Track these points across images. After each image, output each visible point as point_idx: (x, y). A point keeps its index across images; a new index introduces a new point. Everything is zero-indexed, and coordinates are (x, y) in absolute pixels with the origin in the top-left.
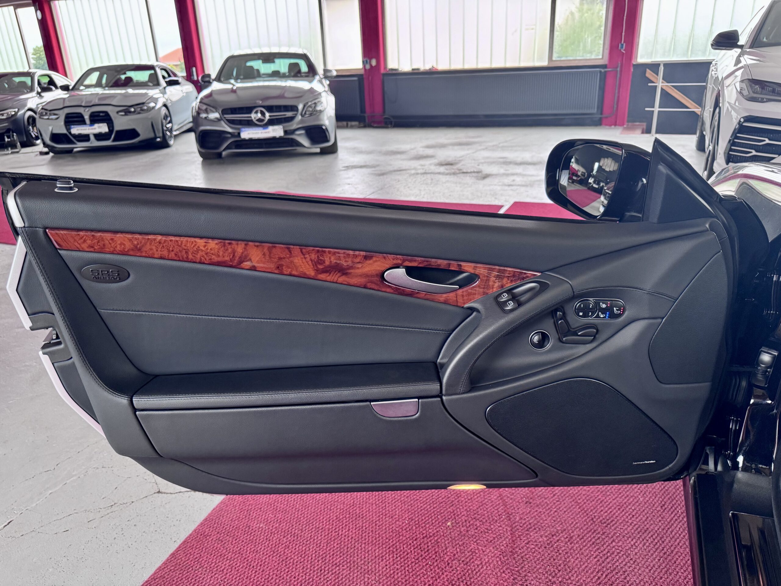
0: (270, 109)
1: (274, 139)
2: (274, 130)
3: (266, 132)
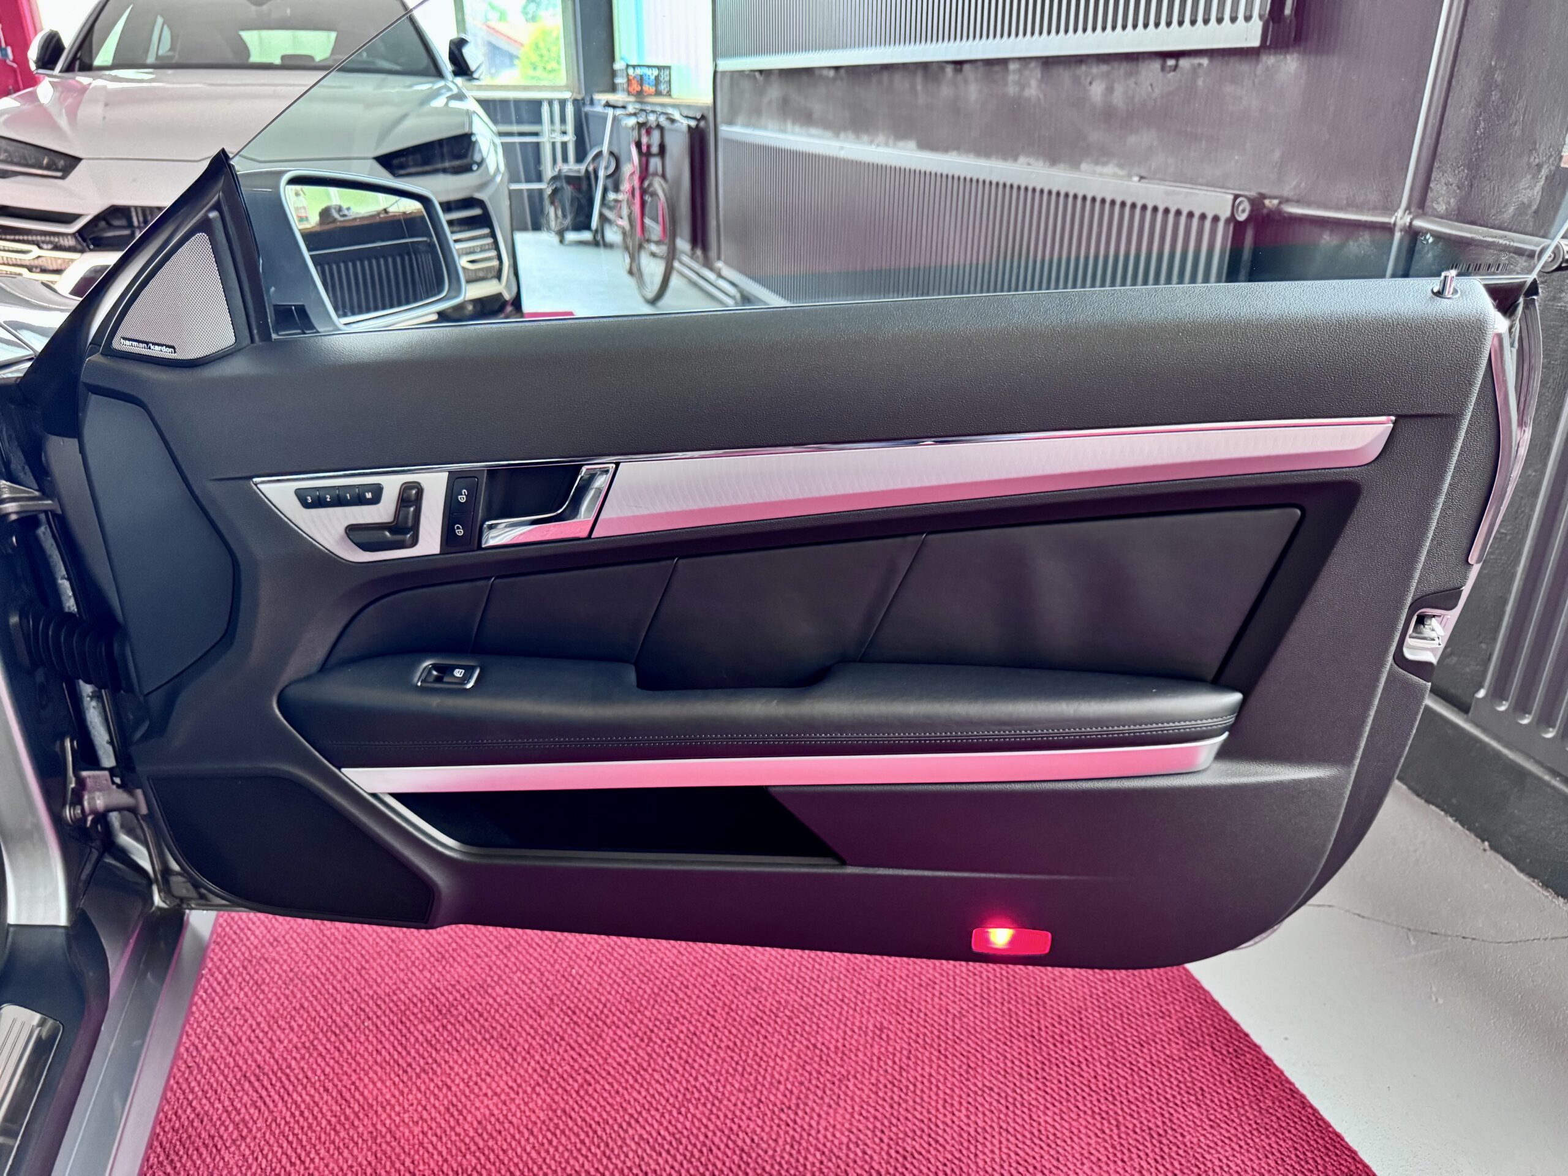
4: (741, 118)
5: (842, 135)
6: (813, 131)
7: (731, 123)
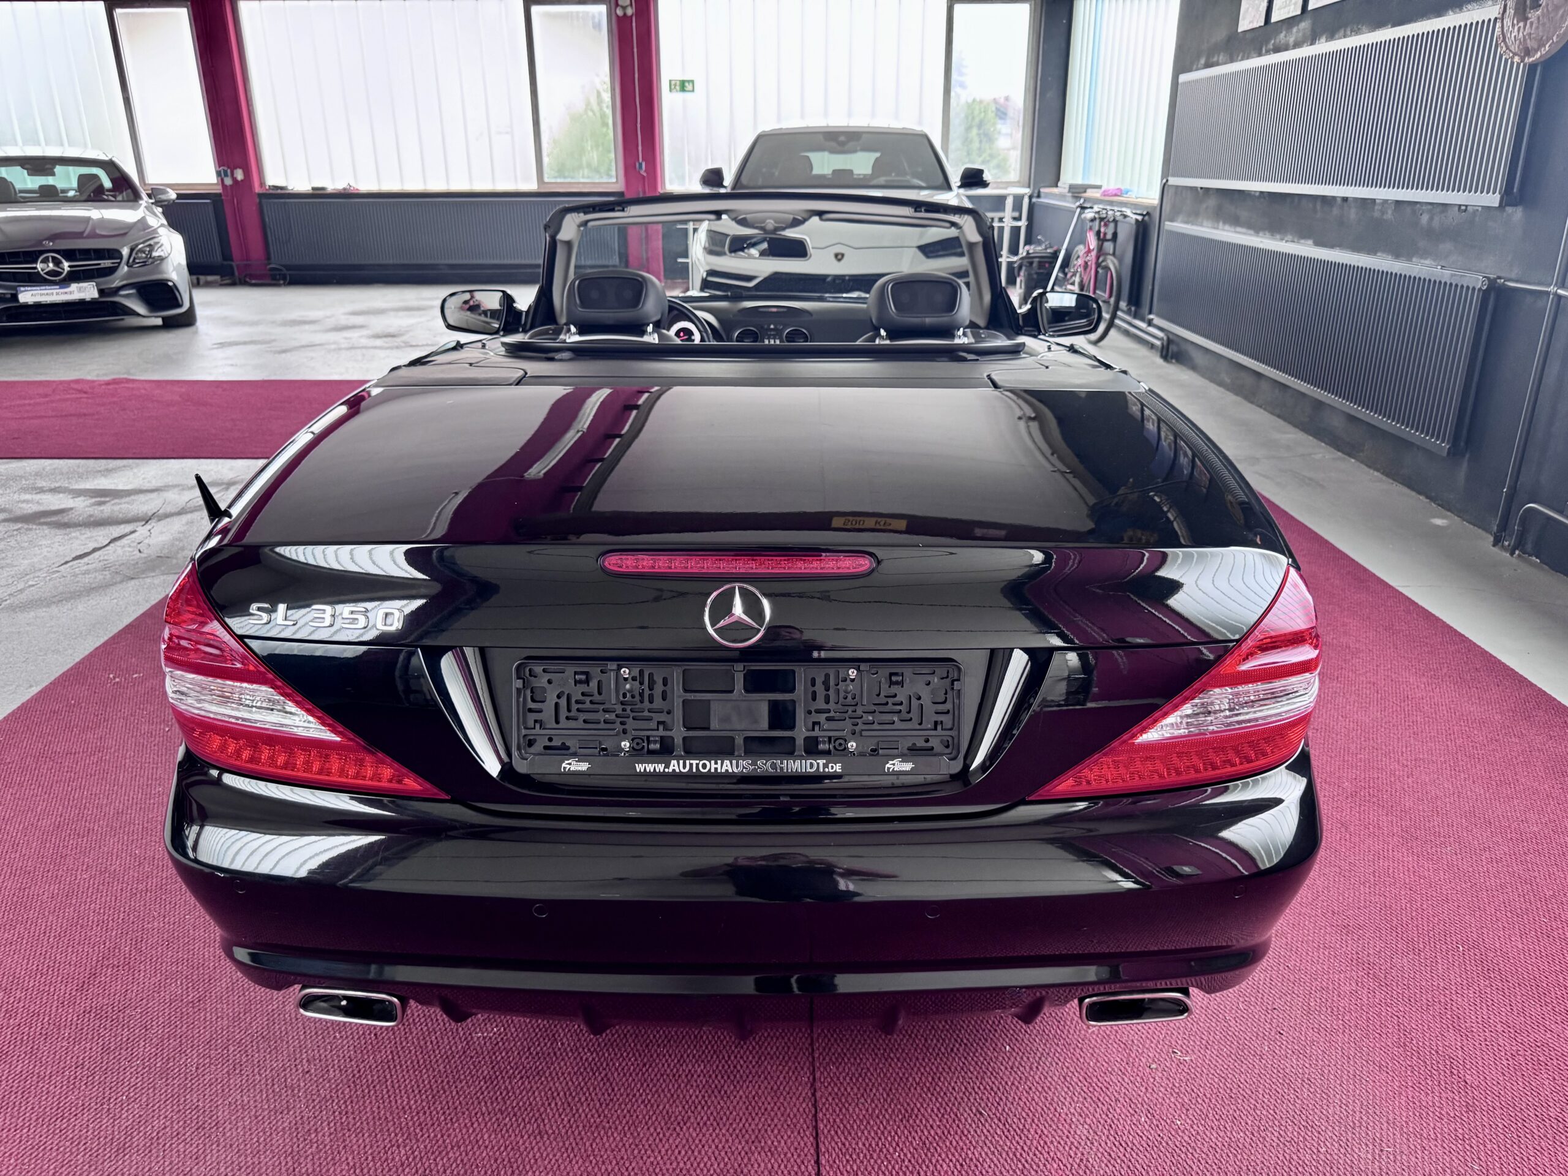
0: (69, 255)
1: (82, 303)
2: (80, 290)
3: (66, 293)
4: (1180, 218)
5: (1261, 234)
6: (1239, 229)
7: (1172, 220)
